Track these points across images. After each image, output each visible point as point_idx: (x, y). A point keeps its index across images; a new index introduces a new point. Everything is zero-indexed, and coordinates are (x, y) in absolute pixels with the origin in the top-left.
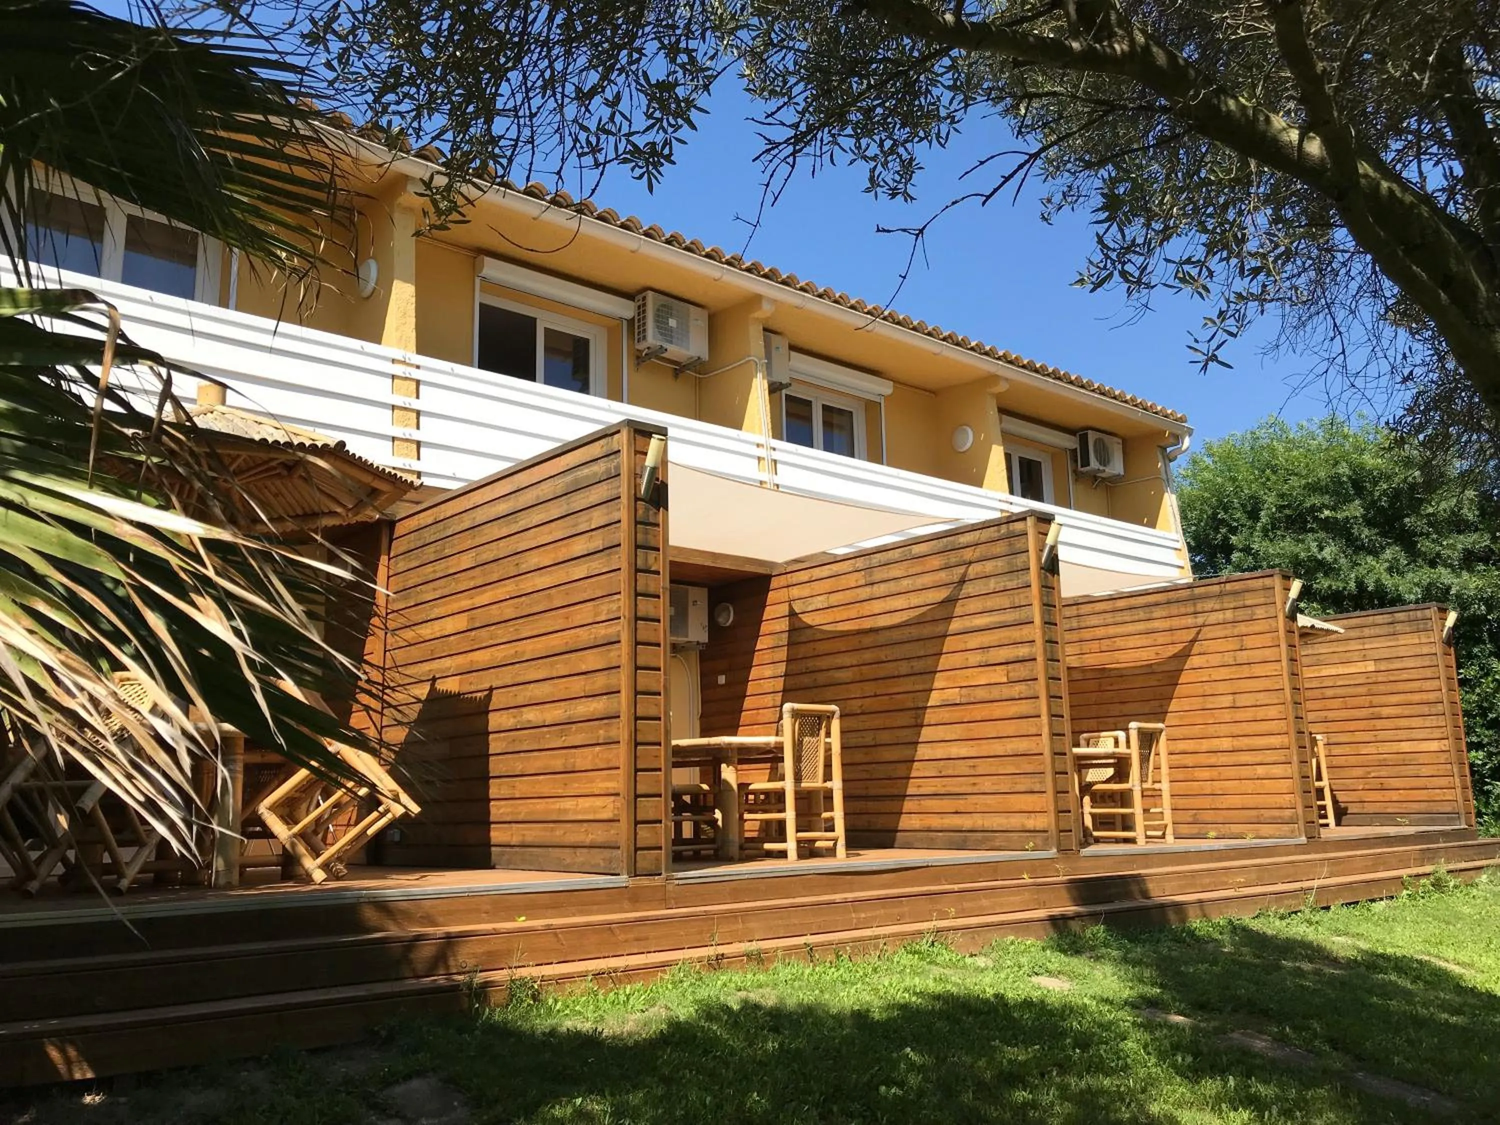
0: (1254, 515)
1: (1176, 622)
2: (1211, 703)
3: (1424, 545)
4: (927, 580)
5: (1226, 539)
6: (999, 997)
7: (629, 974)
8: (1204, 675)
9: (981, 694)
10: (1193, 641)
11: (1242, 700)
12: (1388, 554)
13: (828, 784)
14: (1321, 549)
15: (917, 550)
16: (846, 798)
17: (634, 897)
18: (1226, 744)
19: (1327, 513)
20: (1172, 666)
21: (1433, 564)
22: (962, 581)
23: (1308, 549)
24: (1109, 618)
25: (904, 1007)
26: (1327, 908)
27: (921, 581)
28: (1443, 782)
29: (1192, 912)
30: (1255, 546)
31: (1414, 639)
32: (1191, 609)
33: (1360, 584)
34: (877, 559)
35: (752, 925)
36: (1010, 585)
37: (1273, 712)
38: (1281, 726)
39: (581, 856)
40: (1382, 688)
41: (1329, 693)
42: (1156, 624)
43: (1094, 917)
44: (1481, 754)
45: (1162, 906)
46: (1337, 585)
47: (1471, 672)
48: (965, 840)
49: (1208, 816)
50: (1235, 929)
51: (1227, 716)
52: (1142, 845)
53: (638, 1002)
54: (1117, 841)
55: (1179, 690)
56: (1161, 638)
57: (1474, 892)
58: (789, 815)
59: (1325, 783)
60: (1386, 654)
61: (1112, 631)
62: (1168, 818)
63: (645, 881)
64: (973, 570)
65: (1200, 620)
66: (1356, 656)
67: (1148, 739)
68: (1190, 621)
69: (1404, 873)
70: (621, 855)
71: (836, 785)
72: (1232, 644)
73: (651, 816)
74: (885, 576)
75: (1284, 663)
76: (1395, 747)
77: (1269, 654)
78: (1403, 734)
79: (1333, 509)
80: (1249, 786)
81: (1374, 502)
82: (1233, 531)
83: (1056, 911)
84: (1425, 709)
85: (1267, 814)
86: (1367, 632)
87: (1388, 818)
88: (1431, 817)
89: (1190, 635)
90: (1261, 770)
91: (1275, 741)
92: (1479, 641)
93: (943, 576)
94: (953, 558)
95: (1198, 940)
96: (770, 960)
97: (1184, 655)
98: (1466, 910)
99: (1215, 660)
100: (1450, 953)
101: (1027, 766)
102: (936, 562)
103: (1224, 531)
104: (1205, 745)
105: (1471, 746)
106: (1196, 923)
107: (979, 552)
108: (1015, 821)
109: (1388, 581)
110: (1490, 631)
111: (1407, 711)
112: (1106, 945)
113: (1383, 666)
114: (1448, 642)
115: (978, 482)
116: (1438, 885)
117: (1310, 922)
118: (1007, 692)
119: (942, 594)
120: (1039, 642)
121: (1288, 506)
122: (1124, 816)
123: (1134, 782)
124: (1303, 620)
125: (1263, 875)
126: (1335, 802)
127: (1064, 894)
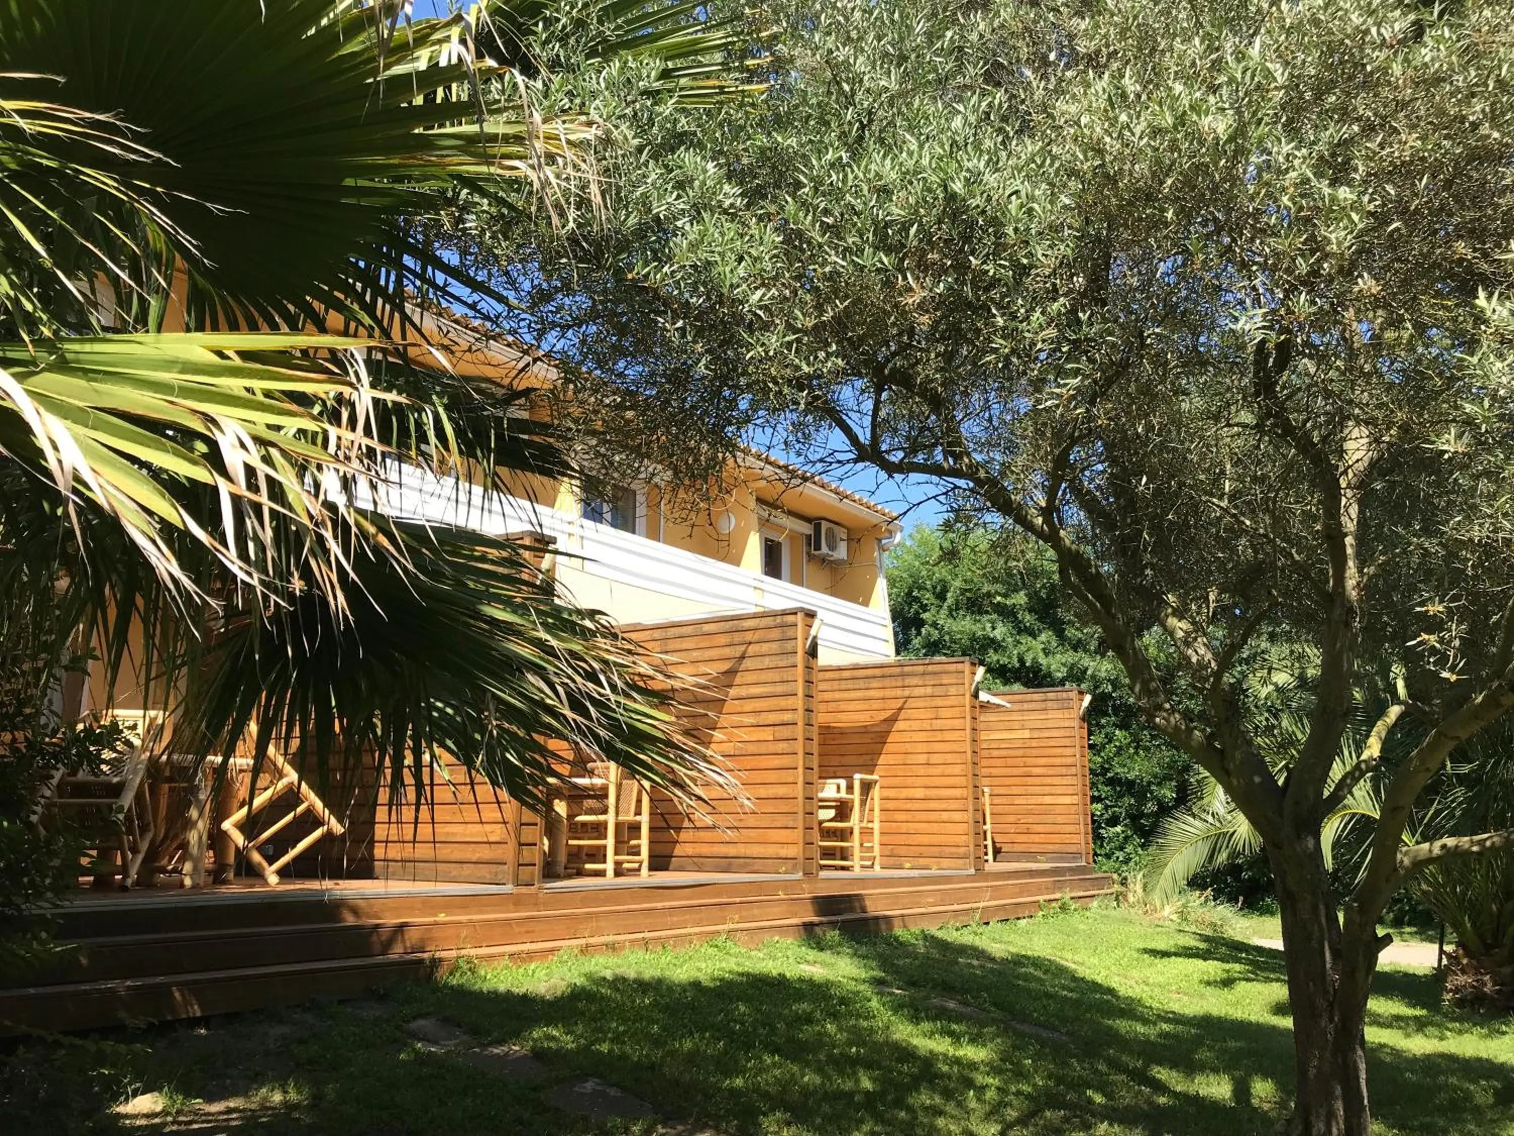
0: (941, 596)
1: (888, 693)
2: (911, 759)
3: (1070, 632)
4: (714, 653)
5: (917, 613)
6: (782, 976)
7: (530, 956)
8: (906, 737)
9: (751, 748)
10: (901, 709)
11: (935, 759)
12: (1043, 637)
13: (638, 818)
14: (994, 628)
15: (707, 628)
16: (652, 829)
17: (516, 901)
18: (920, 793)
19: (999, 598)
20: (883, 728)
21: (1075, 648)
22: (743, 657)
23: (984, 629)
24: (836, 685)
25: (722, 980)
26: (987, 923)
27: (708, 654)
28: (1072, 828)
29: (897, 923)
30: (941, 622)
31: (1059, 714)
32: (900, 684)
33: (1021, 660)
34: (672, 632)
35: (603, 924)
36: (781, 664)
37: (957, 770)
38: (962, 781)
39: (467, 870)
40: (1035, 752)
41: (995, 753)
42: (872, 693)
43: (833, 925)
44: (1099, 806)
45: (877, 918)
46: (1004, 660)
47: (1098, 739)
48: (730, 864)
49: (903, 851)
50: (926, 937)
51: (922, 771)
52: (857, 872)
53: (541, 974)
54: (836, 868)
55: (888, 747)
56: (876, 705)
57: (1088, 914)
58: (610, 842)
59: (988, 827)
60: (1039, 725)
61: (837, 695)
62: (877, 852)
63: (524, 890)
64: (752, 650)
65: (907, 692)
66: (1016, 725)
67: (867, 787)
68: (899, 692)
69: (1041, 898)
70: (508, 869)
71: (644, 819)
72: (930, 714)
73: (530, 841)
74: (678, 647)
75: (968, 731)
76: (1040, 799)
77: (957, 723)
78: (1047, 790)
79: (1005, 596)
80: (935, 827)
81: (1036, 593)
82: (925, 608)
83: (807, 920)
84: (1064, 771)
85: (947, 849)
86: (1026, 706)
87: (1031, 856)
88: (1062, 856)
89: (899, 703)
90: (945, 816)
91: (957, 792)
92: (1106, 714)
93: (727, 652)
94: (737, 638)
95: (901, 944)
96: (623, 948)
97: (893, 720)
98: (1081, 927)
99: (916, 725)
100: (1069, 956)
101: (783, 807)
102: (723, 640)
103: (915, 607)
104: (905, 793)
105: (1095, 799)
106: (898, 931)
107: (757, 636)
108: (771, 850)
109: (1043, 660)
110: (1113, 706)
111: (1051, 771)
112: (840, 945)
113: (1036, 734)
114: (1083, 719)
115: (736, 562)
116: (1064, 908)
117: (976, 934)
118: (772, 748)
119: (726, 666)
120: (801, 711)
121: (970, 590)
122: (842, 848)
123: (854, 821)
124: (984, 696)
125: (945, 897)
126: (994, 843)
127: (810, 907)
